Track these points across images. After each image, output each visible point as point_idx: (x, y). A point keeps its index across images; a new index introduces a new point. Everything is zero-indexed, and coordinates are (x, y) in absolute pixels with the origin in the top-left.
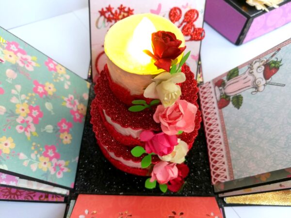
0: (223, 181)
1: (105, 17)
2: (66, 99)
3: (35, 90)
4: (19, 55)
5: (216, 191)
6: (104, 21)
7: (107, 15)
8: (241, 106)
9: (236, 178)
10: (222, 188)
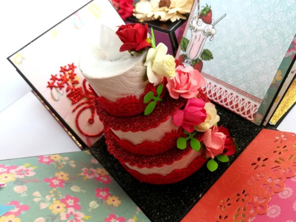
0: (257, 110)
1: (56, 87)
2: (82, 174)
3: (52, 185)
4: (12, 171)
5: (259, 125)
6: (57, 91)
7: (56, 84)
8: (212, 55)
9: (262, 98)
10: (260, 118)
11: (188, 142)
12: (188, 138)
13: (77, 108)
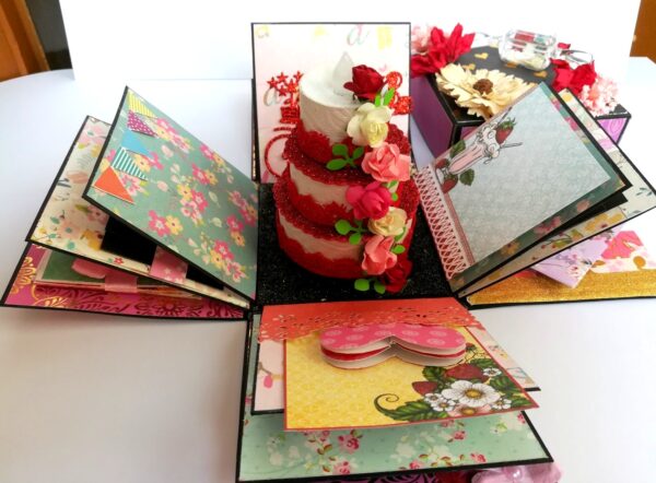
0: (462, 271)
1: (277, 90)
2: (231, 194)
3: (195, 174)
4: (171, 133)
5: (453, 291)
6: (275, 96)
7: (279, 86)
8: (472, 181)
9: (477, 260)
11: (352, 232)
12: (354, 229)
13: (282, 129)
